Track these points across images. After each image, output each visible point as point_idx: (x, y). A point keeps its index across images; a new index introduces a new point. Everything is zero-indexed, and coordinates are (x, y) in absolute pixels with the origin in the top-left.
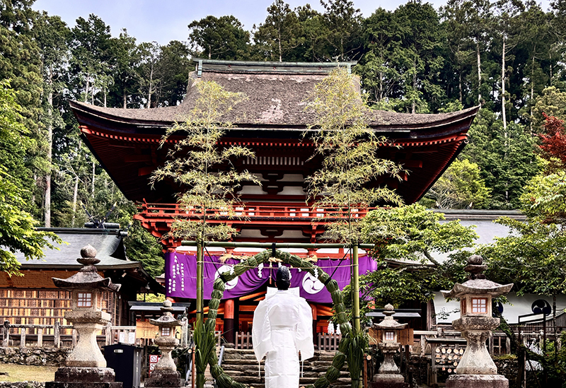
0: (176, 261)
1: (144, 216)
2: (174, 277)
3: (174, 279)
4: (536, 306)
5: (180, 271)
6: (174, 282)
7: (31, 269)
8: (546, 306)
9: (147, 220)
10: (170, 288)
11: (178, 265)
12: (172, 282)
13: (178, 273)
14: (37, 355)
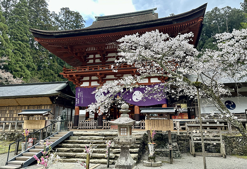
0: (79, 91)
1: (64, 73)
2: (78, 98)
3: (79, 98)
4: (227, 104)
5: (81, 95)
6: (78, 100)
7: (35, 97)
8: (232, 104)
9: (65, 75)
10: (76, 102)
11: (80, 93)
12: (77, 100)
13: (80, 96)
14: (3, 135)
